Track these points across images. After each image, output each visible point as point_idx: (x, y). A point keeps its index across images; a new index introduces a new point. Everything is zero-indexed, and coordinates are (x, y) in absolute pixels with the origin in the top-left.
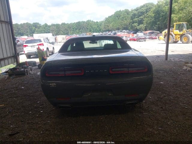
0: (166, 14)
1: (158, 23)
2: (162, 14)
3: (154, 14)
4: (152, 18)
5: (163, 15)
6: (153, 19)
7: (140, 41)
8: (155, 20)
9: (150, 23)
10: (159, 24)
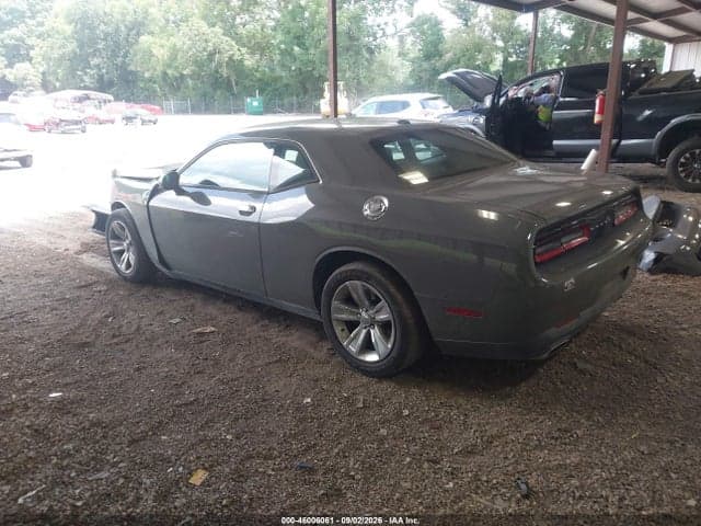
0: (117, 30)
1: (95, 61)
2: (102, 27)
3: (72, 27)
4: (65, 38)
5: (107, 35)
6: (72, 46)
7: (63, 133)
8: (81, 50)
9: (62, 58)
10: (98, 66)
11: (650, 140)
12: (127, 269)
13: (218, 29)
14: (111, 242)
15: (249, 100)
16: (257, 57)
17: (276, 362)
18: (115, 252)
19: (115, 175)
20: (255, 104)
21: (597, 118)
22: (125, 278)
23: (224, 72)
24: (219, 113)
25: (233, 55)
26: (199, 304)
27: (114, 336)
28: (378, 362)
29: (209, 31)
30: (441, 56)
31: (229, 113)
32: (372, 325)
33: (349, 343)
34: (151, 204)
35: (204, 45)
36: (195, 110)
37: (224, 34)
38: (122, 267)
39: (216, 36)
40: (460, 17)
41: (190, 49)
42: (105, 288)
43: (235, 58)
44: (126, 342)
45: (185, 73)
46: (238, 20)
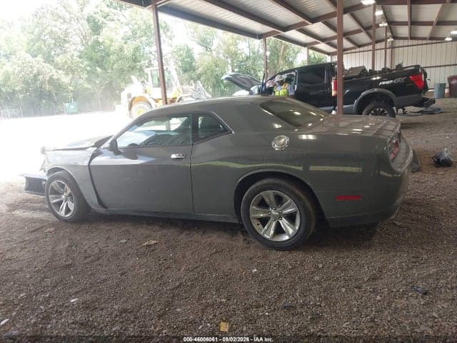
11: (351, 106)
12: (66, 214)
13: (40, 58)
14: (50, 196)
15: (67, 104)
16: (71, 76)
17: (215, 253)
18: (55, 204)
19: (43, 151)
20: (72, 107)
21: (333, 93)
22: (66, 221)
23: (47, 87)
24: (46, 115)
25: (53, 75)
26: (131, 229)
27: (86, 258)
28: (289, 239)
29: (33, 60)
30: (194, 70)
31: (53, 114)
32: (280, 217)
33: (265, 232)
34: (91, 164)
35: (30, 69)
36: (26, 114)
37: (44, 62)
38: (62, 213)
39: (38, 63)
40: (203, 46)
41: (20, 72)
42: (52, 229)
43: (54, 77)
44: (98, 259)
45: (17, 89)
46: (53, 53)
